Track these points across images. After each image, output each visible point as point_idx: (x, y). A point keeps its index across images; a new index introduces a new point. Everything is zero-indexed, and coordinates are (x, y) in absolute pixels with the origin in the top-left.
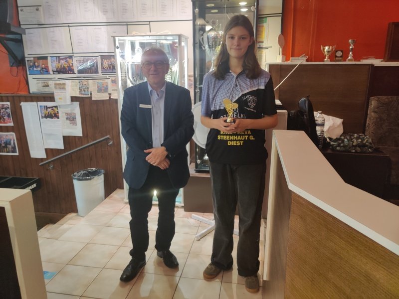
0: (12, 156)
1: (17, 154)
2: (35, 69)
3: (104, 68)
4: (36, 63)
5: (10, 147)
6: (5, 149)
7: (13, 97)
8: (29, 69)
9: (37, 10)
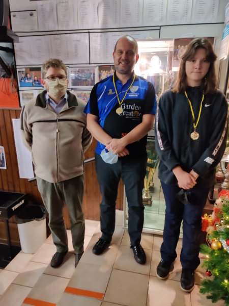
2: (27, 81)
4: (28, 75)
8: (20, 81)
9: (31, 15)
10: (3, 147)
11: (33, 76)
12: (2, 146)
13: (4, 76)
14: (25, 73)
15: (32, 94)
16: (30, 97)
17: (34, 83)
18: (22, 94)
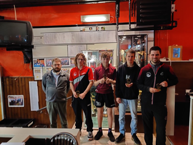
0: (20, 107)
1: (23, 106)
2: (37, 64)
3: (72, 63)
4: (38, 62)
5: (20, 103)
6: (17, 104)
7: (25, 78)
8: (34, 65)
9: (41, 38)
10: (23, 96)
11: (41, 62)
12: (23, 94)
13: (26, 63)
14: (37, 61)
15: (40, 70)
16: (39, 71)
17: (41, 65)
18: (35, 70)
